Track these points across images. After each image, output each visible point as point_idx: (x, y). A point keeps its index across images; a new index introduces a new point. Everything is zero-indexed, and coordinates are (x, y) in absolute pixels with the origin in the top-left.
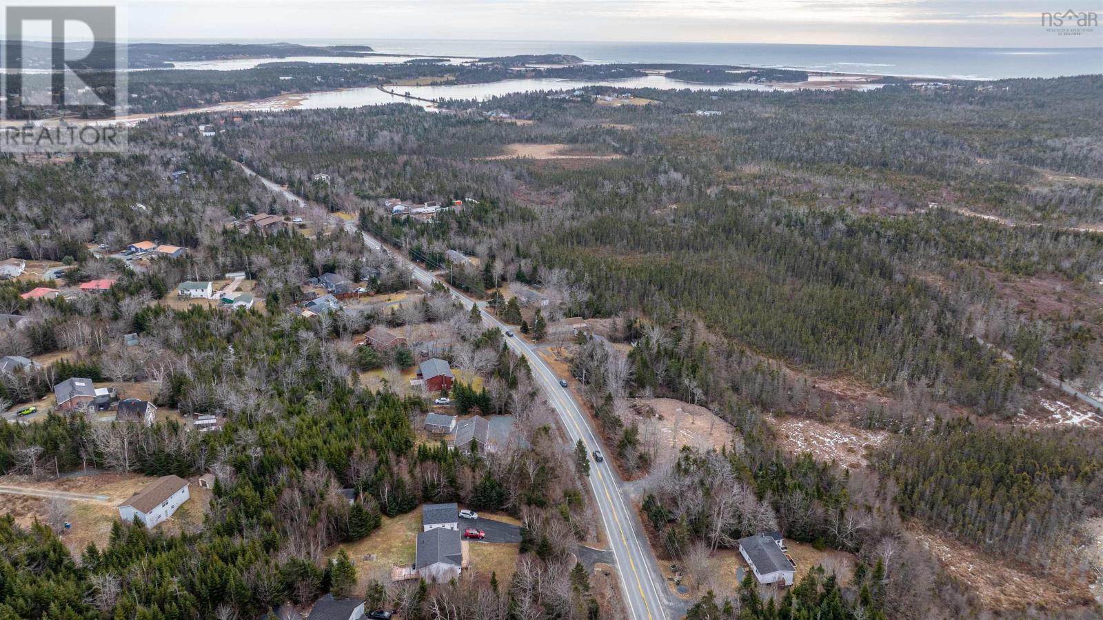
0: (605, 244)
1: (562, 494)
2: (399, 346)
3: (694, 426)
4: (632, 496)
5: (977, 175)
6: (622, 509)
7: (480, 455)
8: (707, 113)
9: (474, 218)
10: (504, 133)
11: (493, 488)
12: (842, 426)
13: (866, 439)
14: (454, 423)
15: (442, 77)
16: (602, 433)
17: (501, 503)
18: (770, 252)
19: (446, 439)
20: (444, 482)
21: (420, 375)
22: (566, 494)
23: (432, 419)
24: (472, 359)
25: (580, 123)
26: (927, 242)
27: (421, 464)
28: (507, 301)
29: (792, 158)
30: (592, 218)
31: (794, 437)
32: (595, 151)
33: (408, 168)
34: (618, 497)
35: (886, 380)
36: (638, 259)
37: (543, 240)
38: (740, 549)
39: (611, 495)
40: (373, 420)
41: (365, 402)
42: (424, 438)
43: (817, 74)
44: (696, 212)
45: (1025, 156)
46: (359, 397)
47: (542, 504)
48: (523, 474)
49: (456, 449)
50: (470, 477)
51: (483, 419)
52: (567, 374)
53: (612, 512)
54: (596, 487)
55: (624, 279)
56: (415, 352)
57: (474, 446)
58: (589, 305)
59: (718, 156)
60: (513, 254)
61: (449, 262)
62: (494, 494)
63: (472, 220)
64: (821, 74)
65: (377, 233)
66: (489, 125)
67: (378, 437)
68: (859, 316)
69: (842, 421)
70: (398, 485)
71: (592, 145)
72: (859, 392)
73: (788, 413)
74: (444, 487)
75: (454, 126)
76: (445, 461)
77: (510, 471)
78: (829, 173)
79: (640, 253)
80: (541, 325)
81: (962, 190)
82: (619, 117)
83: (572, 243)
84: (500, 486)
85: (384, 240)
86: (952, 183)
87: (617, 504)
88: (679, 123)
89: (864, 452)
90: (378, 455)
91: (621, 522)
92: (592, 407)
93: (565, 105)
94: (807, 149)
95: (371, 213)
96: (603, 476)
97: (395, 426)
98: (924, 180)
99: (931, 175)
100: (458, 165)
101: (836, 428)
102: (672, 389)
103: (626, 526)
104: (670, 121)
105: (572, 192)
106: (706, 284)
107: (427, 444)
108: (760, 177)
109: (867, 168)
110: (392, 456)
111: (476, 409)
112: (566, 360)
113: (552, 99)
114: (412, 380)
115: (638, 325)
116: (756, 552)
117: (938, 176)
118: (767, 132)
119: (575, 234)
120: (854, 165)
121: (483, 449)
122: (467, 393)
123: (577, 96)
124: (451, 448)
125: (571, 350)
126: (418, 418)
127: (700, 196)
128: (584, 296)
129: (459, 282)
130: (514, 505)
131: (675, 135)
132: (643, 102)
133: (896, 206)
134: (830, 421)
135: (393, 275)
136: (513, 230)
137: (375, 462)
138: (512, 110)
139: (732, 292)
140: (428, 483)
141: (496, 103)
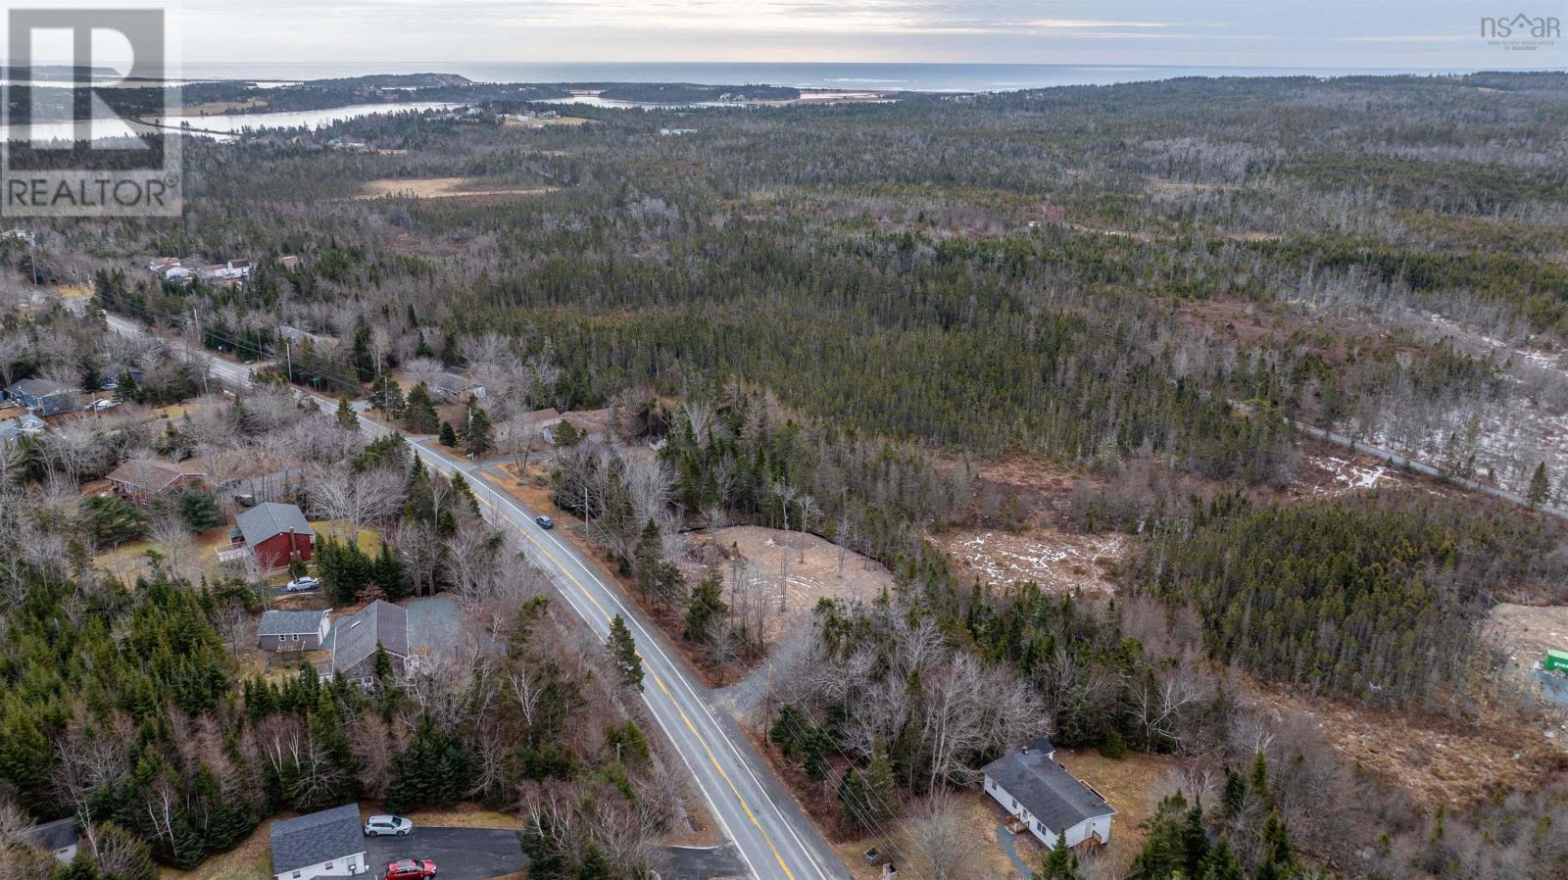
0: (565, 303)
1: (603, 740)
2: (185, 486)
3: (805, 567)
4: (738, 716)
5: (1076, 185)
6: (726, 746)
7: (398, 682)
8: (678, 132)
9: (324, 275)
10: (360, 166)
11: (440, 752)
12: (1046, 534)
13: (1094, 549)
14: (325, 625)
15: (244, 101)
16: (642, 602)
17: (463, 783)
18: (835, 292)
19: (314, 660)
20: (317, 759)
21: (239, 540)
22: (614, 739)
23: (275, 623)
24: (351, 493)
25: (482, 151)
26: (1053, 263)
27: (254, 726)
28: (405, 394)
29: (818, 179)
30: (535, 264)
31: (979, 563)
32: (516, 183)
33: (192, 215)
34: (711, 726)
35: (1084, 455)
36: (625, 317)
37: (456, 300)
38: (988, 786)
39: (695, 722)
40: (126, 641)
41: (106, 606)
42: (260, 665)
43: (809, 91)
44: (701, 247)
45: (1124, 162)
46: (93, 599)
47: (562, 770)
48: (508, 711)
49: (339, 676)
50: (382, 736)
51: (394, 608)
52: (548, 506)
53: (707, 757)
54: (659, 710)
55: (614, 343)
56: (226, 500)
57: (381, 664)
58: (561, 388)
59: (710, 181)
60: (404, 322)
61: (282, 343)
62: (445, 765)
63: (319, 278)
64: (817, 91)
65: (134, 310)
66: (332, 156)
67: (137, 678)
68: (1009, 365)
69: (1044, 526)
70: (196, 788)
71: (510, 177)
72: (1049, 478)
73: (954, 524)
74: (321, 770)
75: (267, 157)
76: (315, 708)
77: (474, 708)
78: (876, 192)
79: (627, 311)
80: (482, 423)
81: (1065, 204)
82: (544, 141)
83: (508, 304)
84: (456, 744)
85: (148, 321)
86: (1048, 196)
87: (714, 740)
88: (637, 145)
89: (1101, 571)
90: (137, 721)
91: (732, 776)
92: (610, 557)
93: (455, 128)
94: (836, 166)
95: (119, 278)
96: (667, 685)
97: (181, 647)
98: (1010, 195)
99: (1016, 187)
100: (285, 208)
101: (1039, 539)
102: (748, 508)
103: (745, 783)
104: (624, 143)
105: (491, 232)
106: (751, 341)
107: (269, 680)
108: (781, 203)
109: (927, 184)
110: (177, 719)
111: (373, 589)
112: (540, 482)
113: (433, 122)
114: (222, 552)
115: (658, 410)
116: (1025, 788)
117: (1024, 188)
118: (771, 150)
119: (509, 289)
120: (908, 181)
121: (400, 666)
122: (348, 559)
123: (473, 116)
124: (326, 677)
125: (547, 463)
126: (241, 627)
127: (700, 229)
128: (551, 376)
129: (304, 374)
130: (497, 785)
131: (637, 160)
132: (577, 122)
133: (986, 227)
134: (1026, 529)
135: (169, 369)
136: (397, 289)
137: (130, 741)
138: (369, 138)
139: (797, 351)
140: (279, 769)
141: (340, 128)
